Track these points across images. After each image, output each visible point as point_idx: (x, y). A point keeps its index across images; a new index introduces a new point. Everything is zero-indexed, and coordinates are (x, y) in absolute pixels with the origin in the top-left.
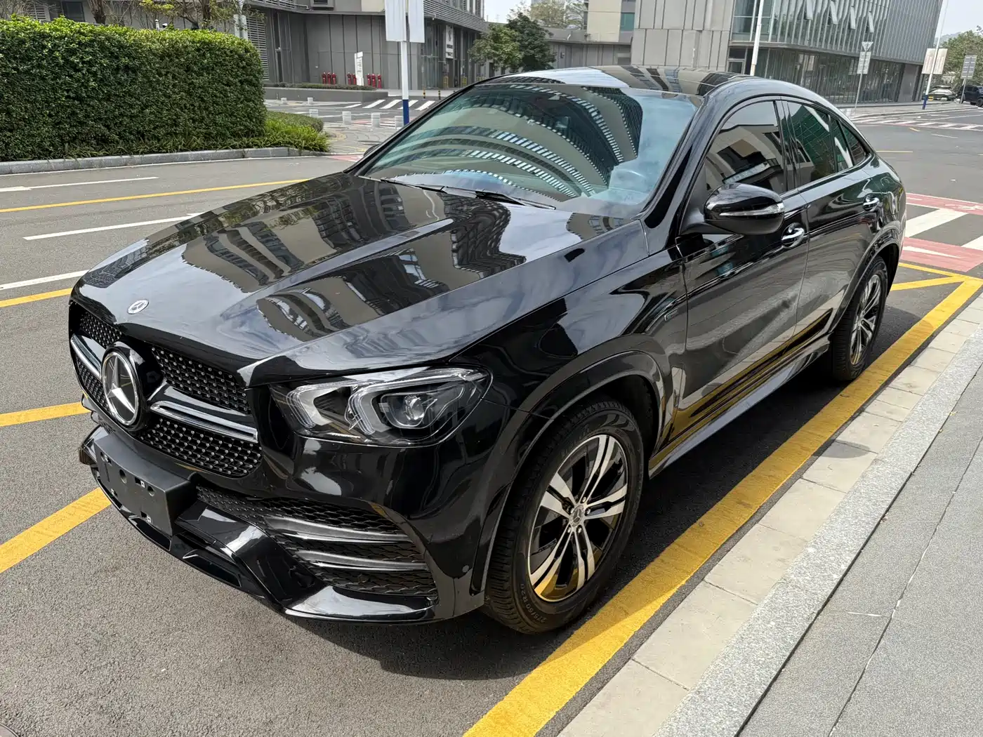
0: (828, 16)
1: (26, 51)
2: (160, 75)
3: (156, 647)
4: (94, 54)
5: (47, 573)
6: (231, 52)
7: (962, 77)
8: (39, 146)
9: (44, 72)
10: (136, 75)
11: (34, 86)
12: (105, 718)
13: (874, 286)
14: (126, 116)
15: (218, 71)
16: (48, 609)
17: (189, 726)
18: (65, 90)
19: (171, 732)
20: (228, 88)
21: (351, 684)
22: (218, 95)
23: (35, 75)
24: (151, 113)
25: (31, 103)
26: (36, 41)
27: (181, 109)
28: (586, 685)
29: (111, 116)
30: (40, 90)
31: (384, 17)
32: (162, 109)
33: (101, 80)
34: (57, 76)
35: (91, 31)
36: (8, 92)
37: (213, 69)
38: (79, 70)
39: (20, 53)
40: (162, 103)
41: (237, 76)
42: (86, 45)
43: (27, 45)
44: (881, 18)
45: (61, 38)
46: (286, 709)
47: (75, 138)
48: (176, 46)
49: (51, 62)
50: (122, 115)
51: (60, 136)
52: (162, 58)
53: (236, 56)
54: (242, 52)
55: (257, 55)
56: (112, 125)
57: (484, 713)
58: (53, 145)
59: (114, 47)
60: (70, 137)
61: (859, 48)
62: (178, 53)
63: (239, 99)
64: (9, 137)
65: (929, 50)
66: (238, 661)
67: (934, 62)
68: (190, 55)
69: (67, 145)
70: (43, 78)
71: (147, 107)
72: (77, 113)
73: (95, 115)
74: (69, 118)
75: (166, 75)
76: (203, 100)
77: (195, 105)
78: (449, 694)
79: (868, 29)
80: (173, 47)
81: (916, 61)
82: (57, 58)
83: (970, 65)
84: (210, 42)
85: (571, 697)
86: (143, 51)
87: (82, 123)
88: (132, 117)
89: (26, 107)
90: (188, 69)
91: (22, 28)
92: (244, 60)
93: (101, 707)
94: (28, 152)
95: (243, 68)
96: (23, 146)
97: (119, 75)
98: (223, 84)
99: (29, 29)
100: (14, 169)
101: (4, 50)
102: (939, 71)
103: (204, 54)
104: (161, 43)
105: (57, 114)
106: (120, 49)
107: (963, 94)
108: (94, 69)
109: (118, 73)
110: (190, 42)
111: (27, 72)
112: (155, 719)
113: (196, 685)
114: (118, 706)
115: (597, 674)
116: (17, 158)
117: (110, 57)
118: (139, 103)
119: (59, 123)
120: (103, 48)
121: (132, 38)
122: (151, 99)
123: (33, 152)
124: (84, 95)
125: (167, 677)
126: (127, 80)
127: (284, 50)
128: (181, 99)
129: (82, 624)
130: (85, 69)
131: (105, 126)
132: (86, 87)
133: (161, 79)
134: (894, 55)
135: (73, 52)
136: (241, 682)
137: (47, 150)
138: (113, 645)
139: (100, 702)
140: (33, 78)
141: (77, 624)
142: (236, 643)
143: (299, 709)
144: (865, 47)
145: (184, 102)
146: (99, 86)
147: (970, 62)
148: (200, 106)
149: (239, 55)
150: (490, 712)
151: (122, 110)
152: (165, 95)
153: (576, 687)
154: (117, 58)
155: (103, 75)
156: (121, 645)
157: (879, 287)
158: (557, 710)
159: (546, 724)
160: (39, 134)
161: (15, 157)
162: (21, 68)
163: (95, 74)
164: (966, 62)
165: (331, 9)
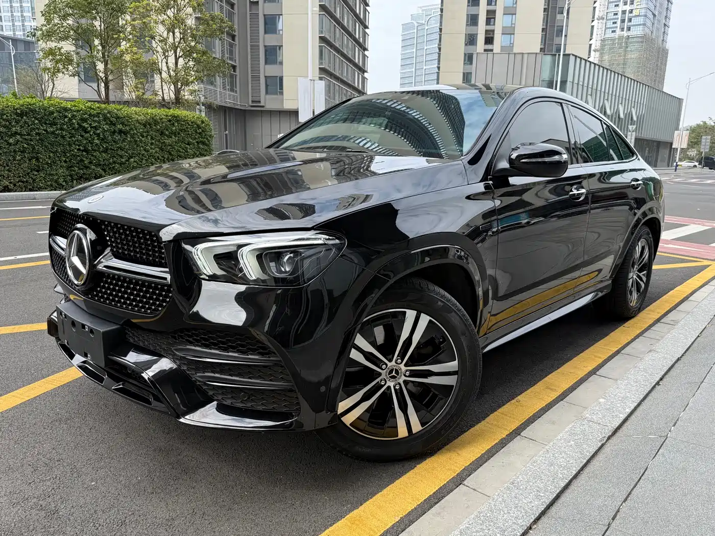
0: (603, 110)
1: (53, 119)
2: (143, 136)
3: (90, 469)
4: (99, 122)
5: (16, 421)
6: (192, 123)
7: (702, 150)
8: (56, 181)
9: (64, 133)
10: (127, 136)
11: (57, 142)
12: (43, 513)
13: (643, 248)
14: (118, 163)
15: (182, 135)
16: (12, 442)
17: (108, 520)
18: (78, 145)
19: (92, 524)
20: (188, 146)
21: (239, 496)
22: (181, 151)
23: (58, 135)
24: (134, 161)
25: (53, 153)
26: (61, 113)
27: (156, 160)
28: (425, 500)
29: (107, 163)
30: (60, 144)
31: (298, 112)
32: (142, 159)
33: (103, 139)
34: (72, 136)
35: (98, 108)
36: (38, 145)
37: (179, 134)
38: (88, 132)
39: (50, 120)
40: (142, 155)
41: (195, 139)
42: (94, 116)
43: (55, 115)
44: (641, 113)
45: (78, 111)
46: (186, 511)
47: (81, 177)
48: (155, 118)
49: (69, 126)
50: (114, 162)
51: (71, 176)
52: (145, 125)
53: (196, 126)
54: (199, 123)
55: (209, 126)
56: (108, 169)
57: (342, 517)
58: (66, 182)
59: (113, 117)
60: (78, 176)
61: (627, 131)
62: (156, 123)
63: (196, 154)
64: (36, 175)
65: (676, 132)
66: (152, 479)
67: (680, 141)
68: (164, 124)
69: (75, 181)
70: (63, 137)
71: (132, 157)
72: (84, 161)
73: (96, 162)
74: (78, 163)
75: (146, 137)
76: (170, 154)
77: (165, 156)
78: (316, 504)
79: (632, 118)
80: (153, 119)
81: (668, 139)
82: (73, 124)
83: (706, 142)
84: (178, 116)
85: (413, 508)
86: (132, 121)
87: (87, 167)
88: (121, 164)
89: (49, 156)
90: (162, 134)
91: (52, 104)
92: (200, 128)
93: (41, 506)
94: (47, 186)
95: (200, 133)
96: (45, 182)
97: (115, 136)
98: (185, 144)
99: (57, 105)
100: (37, 197)
101: (39, 118)
102: (685, 146)
103: (173, 124)
104: (145, 116)
105: (70, 161)
106: (117, 119)
107: (703, 162)
108: (98, 132)
109: (114, 135)
110: (164, 115)
111: (53, 133)
112: (81, 515)
113: (117, 493)
114: (54, 506)
115: (434, 493)
116: (40, 189)
117: (110, 124)
118: (127, 155)
119: (71, 167)
120: (105, 118)
121: (126, 112)
122: (135, 152)
123: (51, 185)
124: (90, 148)
125: (96, 488)
126: (120, 140)
127: (230, 132)
128: (156, 152)
129: (36, 453)
130: (92, 132)
131: (102, 170)
132: (92, 144)
133: (143, 139)
134: (652, 136)
135: (85, 120)
136: (153, 493)
137: (61, 184)
138: (58, 467)
139: (41, 502)
140: (57, 136)
141: (32, 453)
142: (152, 468)
143: (195, 511)
144: (631, 129)
145: (158, 155)
146: (100, 143)
147: (706, 141)
148: (168, 158)
149: (197, 125)
150: (348, 516)
151: (115, 159)
152: (145, 150)
153: (417, 501)
154: (114, 125)
155: (104, 136)
156: (64, 466)
157: (647, 250)
158: (401, 516)
159: (393, 525)
160: (57, 173)
161: (38, 189)
162: (49, 130)
163: (98, 135)
164: (703, 141)
165: (263, 107)
